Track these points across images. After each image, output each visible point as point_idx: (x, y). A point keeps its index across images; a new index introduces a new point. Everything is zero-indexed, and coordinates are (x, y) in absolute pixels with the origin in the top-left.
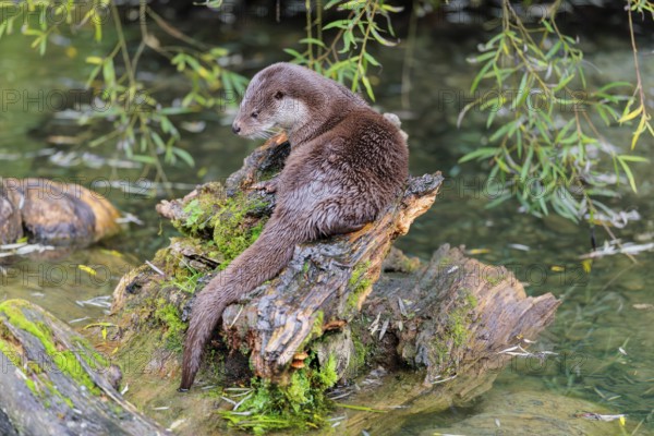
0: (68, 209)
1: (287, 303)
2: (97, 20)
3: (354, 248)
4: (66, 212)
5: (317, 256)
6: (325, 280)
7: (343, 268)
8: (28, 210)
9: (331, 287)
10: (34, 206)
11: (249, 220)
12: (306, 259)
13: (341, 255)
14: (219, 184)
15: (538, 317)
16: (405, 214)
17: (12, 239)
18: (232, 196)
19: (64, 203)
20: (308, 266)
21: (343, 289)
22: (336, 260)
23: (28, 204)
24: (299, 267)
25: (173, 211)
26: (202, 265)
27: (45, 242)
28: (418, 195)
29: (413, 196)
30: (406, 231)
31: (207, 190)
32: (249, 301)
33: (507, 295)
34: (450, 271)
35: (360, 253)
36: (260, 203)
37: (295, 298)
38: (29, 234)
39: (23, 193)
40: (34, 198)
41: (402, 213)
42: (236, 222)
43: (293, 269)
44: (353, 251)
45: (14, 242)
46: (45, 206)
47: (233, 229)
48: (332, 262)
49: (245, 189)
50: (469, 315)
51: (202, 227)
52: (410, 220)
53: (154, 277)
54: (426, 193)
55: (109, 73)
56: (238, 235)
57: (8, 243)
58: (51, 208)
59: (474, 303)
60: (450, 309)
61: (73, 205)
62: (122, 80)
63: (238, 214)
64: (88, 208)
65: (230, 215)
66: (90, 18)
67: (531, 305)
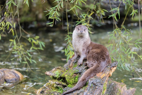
0: (14, 75)
1: (90, 94)
2: (13, 31)
3: (103, 80)
4: (14, 76)
5: (95, 82)
6: (98, 88)
7: (102, 85)
8: (5, 76)
9: (100, 89)
10: (6, 75)
11: (75, 75)
12: (92, 83)
13: (100, 82)
14: (61, 67)
15: (132, 93)
16: (111, 71)
17: (3, 82)
18: (67, 69)
19: (13, 74)
20: (92, 85)
21: (102, 90)
22: (100, 83)
23: (4, 74)
24: (91, 85)
25: (50, 74)
26: (61, 86)
27: (10, 83)
28: (113, 67)
29: (112, 67)
30: (111, 75)
31: (58, 68)
32: (79, 94)
33: (125, 89)
34: (112, 84)
35: (104, 81)
36: (77, 71)
37: (92, 92)
38: (6, 81)
39: (2, 72)
40: (6, 73)
41: (110, 71)
42: (72, 75)
43: (90, 86)
44: (103, 81)
45: (4, 83)
46: (9, 75)
47: (71, 77)
48: (99, 83)
49: (70, 68)
50: (120, 94)
51: (59, 77)
52: (112, 73)
53: (47, 89)
54: (115, 66)
55: (15, 43)
56: (72, 78)
57: (3, 84)
58: (10, 75)
59: (120, 91)
60: (116, 93)
61: (14, 74)
62: (17, 44)
63: (72, 74)
64: (18, 74)
65: (70, 74)
66: (11, 31)
67: (131, 91)
